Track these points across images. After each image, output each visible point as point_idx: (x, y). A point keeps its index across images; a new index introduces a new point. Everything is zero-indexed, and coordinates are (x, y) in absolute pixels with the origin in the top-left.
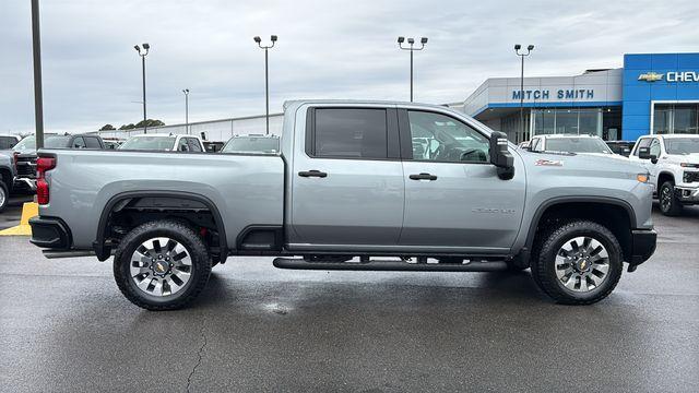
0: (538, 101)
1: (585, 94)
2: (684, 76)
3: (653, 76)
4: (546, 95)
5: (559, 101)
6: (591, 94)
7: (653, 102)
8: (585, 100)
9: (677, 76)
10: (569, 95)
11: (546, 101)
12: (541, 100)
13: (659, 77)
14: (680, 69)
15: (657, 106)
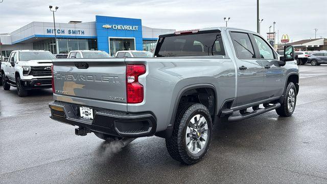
0: (59, 35)
1: (81, 32)
2: (119, 27)
3: (108, 26)
4: (63, 32)
5: (69, 35)
6: (83, 33)
7: (109, 37)
8: (81, 35)
9: (117, 27)
10: (74, 32)
11: (63, 35)
12: (61, 34)
13: (110, 27)
14: (118, 24)
15: (111, 39)
